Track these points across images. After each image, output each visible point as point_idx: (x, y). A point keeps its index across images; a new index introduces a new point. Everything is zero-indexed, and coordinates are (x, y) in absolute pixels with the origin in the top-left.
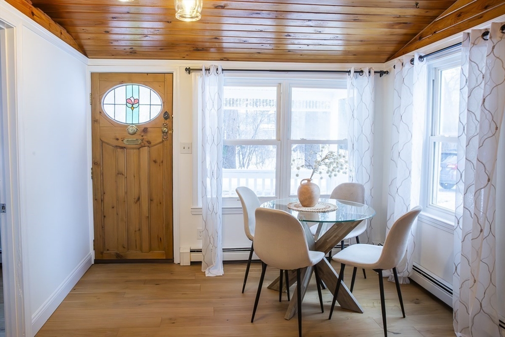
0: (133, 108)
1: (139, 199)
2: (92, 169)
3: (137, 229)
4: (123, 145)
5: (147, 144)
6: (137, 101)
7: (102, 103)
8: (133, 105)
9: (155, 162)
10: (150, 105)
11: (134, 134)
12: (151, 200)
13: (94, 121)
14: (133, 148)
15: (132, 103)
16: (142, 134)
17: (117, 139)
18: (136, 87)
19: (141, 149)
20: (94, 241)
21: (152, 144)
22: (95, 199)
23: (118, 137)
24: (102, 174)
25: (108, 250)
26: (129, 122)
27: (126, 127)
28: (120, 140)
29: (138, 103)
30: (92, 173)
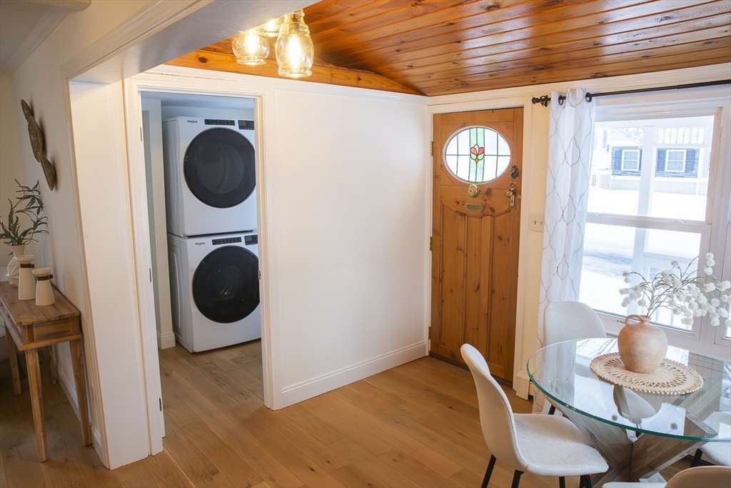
0: (477, 160)
1: (479, 287)
2: (431, 238)
3: (475, 328)
4: (464, 211)
5: (490, 213)
6: (482, 150)
7: (444, 154)
8: (477, 155)
9: (500, 238)
10: (498, 156)
11: (475, 196)
12: (493, 292)
13: (436, 177)
14: (475, 217)
15: (478, 153)
16: (486, 198)
17: (458, 203)
18: (480, 130)
19: (483, 218)
20: (430, 328)
21: (497, 212)
22: (434, 277)
23: (458, 200)
24: (442, 246)
25: (444, 344)
26: (472, 179)
27: (467, 186)
28: (461, 204)
29: (484, 152)
30: (431, 244)
